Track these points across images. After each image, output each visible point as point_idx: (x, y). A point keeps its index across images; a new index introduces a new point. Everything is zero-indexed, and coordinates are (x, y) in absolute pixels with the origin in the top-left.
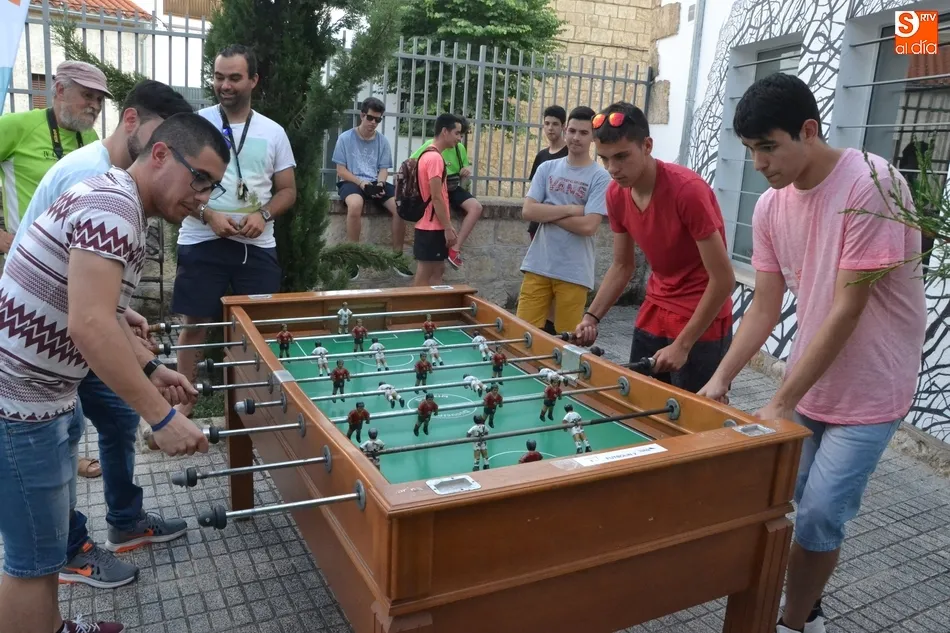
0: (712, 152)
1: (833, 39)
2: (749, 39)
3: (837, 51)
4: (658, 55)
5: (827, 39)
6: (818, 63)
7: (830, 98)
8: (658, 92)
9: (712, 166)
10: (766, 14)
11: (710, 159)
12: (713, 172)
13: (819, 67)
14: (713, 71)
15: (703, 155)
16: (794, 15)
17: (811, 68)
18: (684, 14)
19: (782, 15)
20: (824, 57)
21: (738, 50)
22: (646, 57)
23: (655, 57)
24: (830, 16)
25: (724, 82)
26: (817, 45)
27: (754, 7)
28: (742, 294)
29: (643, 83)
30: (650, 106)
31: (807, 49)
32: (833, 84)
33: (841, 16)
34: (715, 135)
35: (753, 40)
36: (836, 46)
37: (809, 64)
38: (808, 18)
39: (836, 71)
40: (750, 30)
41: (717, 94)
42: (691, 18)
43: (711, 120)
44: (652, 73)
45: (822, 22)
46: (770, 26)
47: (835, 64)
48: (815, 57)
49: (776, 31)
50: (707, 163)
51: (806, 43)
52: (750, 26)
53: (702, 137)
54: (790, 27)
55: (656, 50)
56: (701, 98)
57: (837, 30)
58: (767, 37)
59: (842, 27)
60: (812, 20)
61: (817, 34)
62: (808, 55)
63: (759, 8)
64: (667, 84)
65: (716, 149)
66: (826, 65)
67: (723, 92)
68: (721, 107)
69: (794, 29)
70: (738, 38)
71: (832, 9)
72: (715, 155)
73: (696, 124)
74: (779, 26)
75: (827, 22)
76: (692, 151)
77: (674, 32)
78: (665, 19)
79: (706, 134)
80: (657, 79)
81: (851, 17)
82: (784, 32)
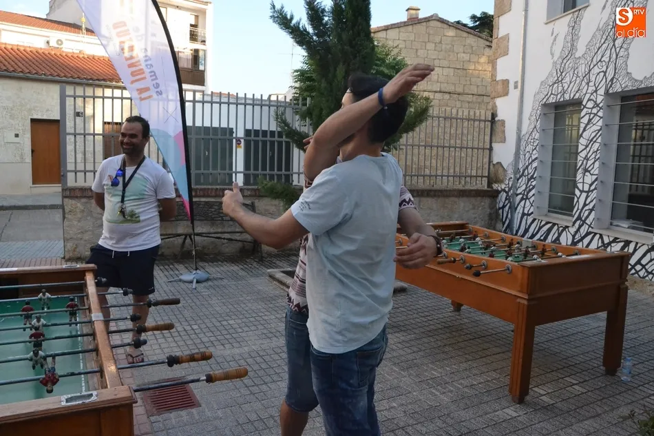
0: (534, 157)
1: (598, 102)
2: (552, 100)
3: (601, 108)
4: (496, 107)
5: (595, 102)
6: (591, 113)
7: (599, 131)
8: (498, 127)
9: (535, 164)
10: (560, 89)
11: (533, 161)
12: (536, 168)
13: (592, 115)
14: (531, 116)
15: (529, 159)
16: (576, 90)
17: (588, 115)
18: (511, 86)
19: (570, 89)
20: (595, 111)
21: (545, 105)
22: (490, 107)
23: (495, 107)
24: (596, 91)
25: (539, 122)
26: (590, 105)
27: (553, 84)
28: (558, 229)
29: (489, 121)
30: (493, 133)
31: (585, 107)
32: (600, 123)
33: (602, 91)
34: (535, 149)
35: (554, 101)
36: (600, 105)
37: (587, 114)
38: (584, 91)
39: (601, 118)
40: (552, 96)
41: (535, 127)
42: (516, 87)
43: (532, 141)
44: (494, 115)
45: (592, 94)
46: (563, 94)
47: (600, 114)
48: (590, 111)
49: (567, 97)
50: (531, 163)
51: (584, 103)
52: (552, 94)
53: (527, 149)
54: (574, 95)
55: (495, 103)
56: (525, 130)
57: (600, 99)
58: (562, 99)
59: (602, 97)
60: (586, 93)
61: (589, 100)
62: (585, 110)
63: (556, 85)
64: (503, 122)
65: (536, 156)
66: (595, 115)
67: (538, 126)
68: (538, 134)
69: (577, 97)
70: (545, 100)
71: (596, 88)
72: (536, 159)
73: (523, 143)
74: (568, 95)
75: (595, 94)
76: (521, 157)
77: (506, 94)
78: (500, 87)
79: (529, 148)
80: (496, 119)
81: (607, 93)
82: (572, 97)
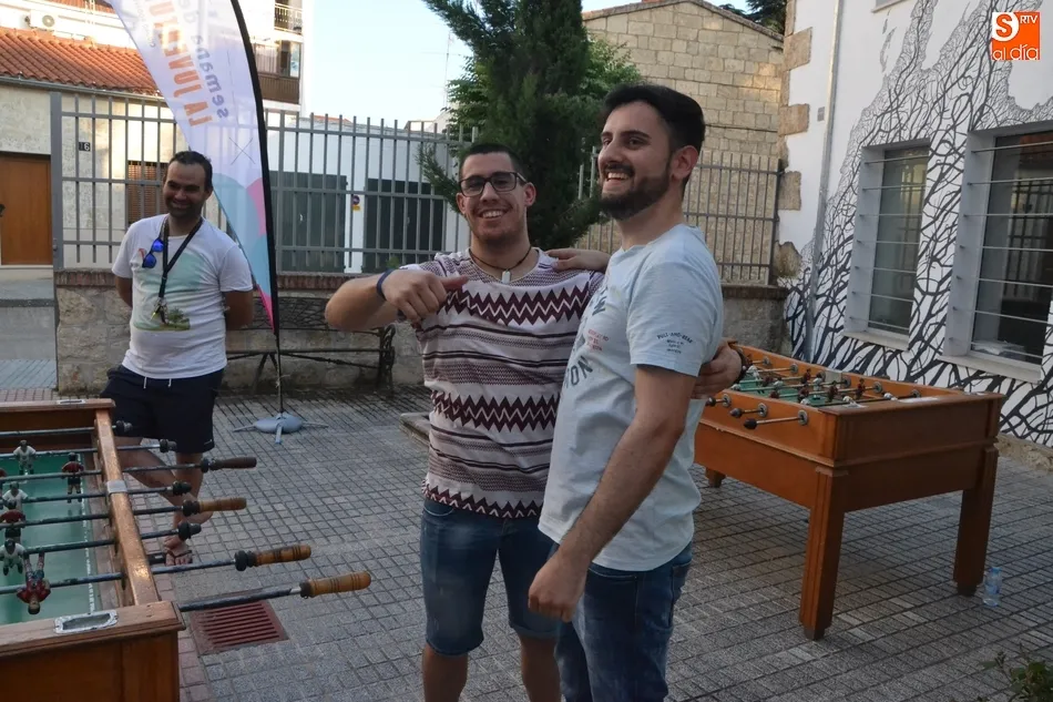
0: (847, 235)
1: (957, 145)
2: (880, 140)
3: (961, 156)
4: (787, 149)
5: (952, 145)
6: (944, 164)
7: (957, 193)
8: (789, 183)
9: (848, 247)
10: (895, 122)
11: (845, 241)
12: (850, 252)
13: (946, 167)
14: (844, 165)
15: (839, 237)
16: (921, 124)
17: (939, 168)
18: (813, 115)
19: (910, 123)
20: (951, 160)
21: (868, 148)
22: (776, 150)
23: (784, 149)
24: (954, 127)
25: (857, 176)
26: (944, 149)
27: (883, 114)
28: (884, 355)
29: (774, 173)
30: (781, 195)
31: (934, 153)
32: (959, 181)
33: (963, 127)
34: (850, 221)
35: (883, 142)
36: (961, 151)
37: (937, 164)
38: (935, 127)
39: (961, 171)
40: (881, 134)
41: (851, 185)
42: (821, 118)
43: (845, 208)
44: (782, 164)
45: (947, 131)
46: (899, 131)
47: (960, 165)
48: (942, 159)
49: (905, 135)
50: (842, 245)
51: (933, 147)
52: (880, 130)
53: (837, 222)
54: (918, 133)
55: (785, 144)
56: (833, 189)
57: (960, 140)
58: (897, 140)
59: (964, 138)
60: (938, 130)
61: (942, 141)
62: (935, 158)
63: (888, 116)
64: (798, 175)
65: (851, 233)
66: (952, 166)
67: (855, 185)
68: (855, 196)
69: (922, 135)
70: (869, 139)
71: (955, 122)
72: (851, 238)
73: (830, 211)
74: (907, 132)
75: (952, 132)
76: (827, 234)
77: (804, 128)
78: (794, 117)
79: (840, 220)
80: (787, 170)
81: (972, 130)
82: (913, 135)
